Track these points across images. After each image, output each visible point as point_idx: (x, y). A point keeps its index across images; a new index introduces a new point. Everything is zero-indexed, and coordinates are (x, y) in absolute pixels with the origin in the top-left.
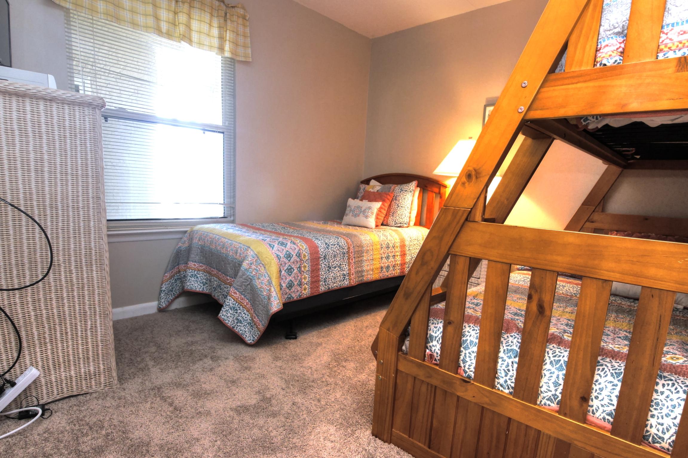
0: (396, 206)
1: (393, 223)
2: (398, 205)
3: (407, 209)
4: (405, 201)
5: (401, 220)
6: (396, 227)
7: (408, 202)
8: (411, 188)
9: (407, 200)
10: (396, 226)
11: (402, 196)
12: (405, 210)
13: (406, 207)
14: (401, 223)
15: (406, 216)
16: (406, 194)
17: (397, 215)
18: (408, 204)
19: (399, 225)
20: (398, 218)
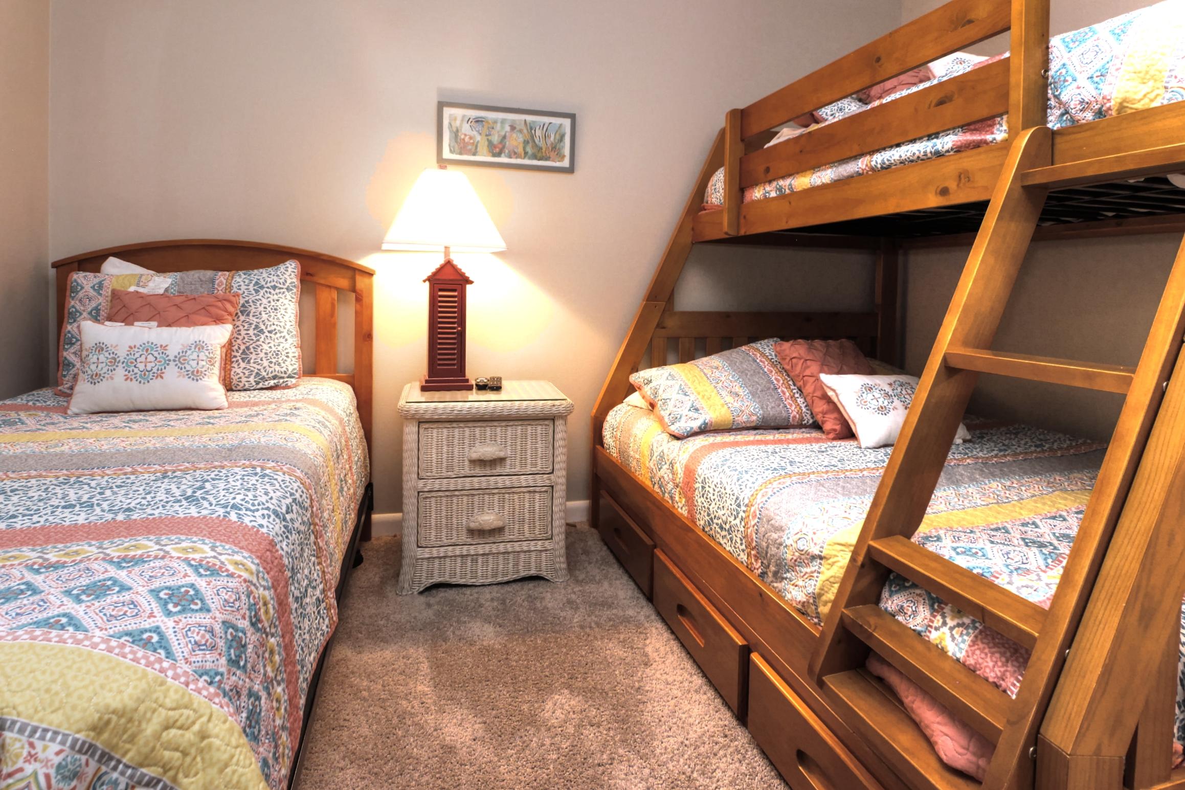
0: (251, 332)
1: (252, 379)
2: (257, 327)
3: (287, 337)
4: (279, 316)
5: (277, 368)
6: (262, 389)
7: (286, 318)
8: (289, 281)
9: (283, 312)
10: (260, 386)
11: (265, 301)
12: (282, 340)
13: (285, 331)
14: (274, 377)
15: (291, 355)
16: (276, 297)
17: (262, 355)
18: (289, 324)
19: (272, 383)
20: (266, 363)
